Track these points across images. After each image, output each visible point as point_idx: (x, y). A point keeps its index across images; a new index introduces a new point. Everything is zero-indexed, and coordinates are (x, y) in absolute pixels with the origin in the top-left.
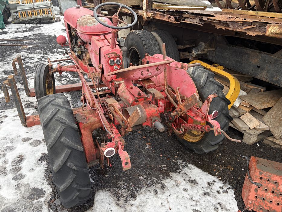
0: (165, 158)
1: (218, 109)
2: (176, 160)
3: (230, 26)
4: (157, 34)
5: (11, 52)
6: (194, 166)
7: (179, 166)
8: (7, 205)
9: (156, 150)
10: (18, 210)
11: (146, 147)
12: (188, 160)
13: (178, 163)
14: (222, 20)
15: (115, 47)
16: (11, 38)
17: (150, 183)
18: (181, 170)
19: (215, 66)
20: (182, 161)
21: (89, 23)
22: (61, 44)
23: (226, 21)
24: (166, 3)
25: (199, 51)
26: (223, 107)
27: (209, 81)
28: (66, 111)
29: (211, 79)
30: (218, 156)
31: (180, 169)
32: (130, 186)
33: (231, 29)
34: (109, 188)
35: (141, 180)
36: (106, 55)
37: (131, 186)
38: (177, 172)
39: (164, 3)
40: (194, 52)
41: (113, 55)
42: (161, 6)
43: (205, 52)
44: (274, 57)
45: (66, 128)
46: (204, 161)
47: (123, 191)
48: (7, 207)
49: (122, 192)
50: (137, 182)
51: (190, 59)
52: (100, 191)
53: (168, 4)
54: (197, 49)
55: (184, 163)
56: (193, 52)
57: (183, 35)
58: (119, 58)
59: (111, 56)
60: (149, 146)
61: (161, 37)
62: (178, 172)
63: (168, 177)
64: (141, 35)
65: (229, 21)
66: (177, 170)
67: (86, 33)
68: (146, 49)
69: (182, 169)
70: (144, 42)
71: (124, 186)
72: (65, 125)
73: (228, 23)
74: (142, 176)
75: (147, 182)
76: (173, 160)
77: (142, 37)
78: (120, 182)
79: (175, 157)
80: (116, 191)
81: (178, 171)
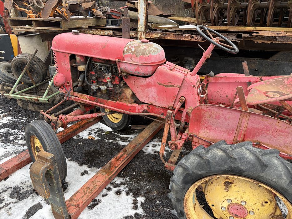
25: (192, 66)
33: (280, 42)
44: (270, 61)
54: (190, 64)
67: (150, 64)
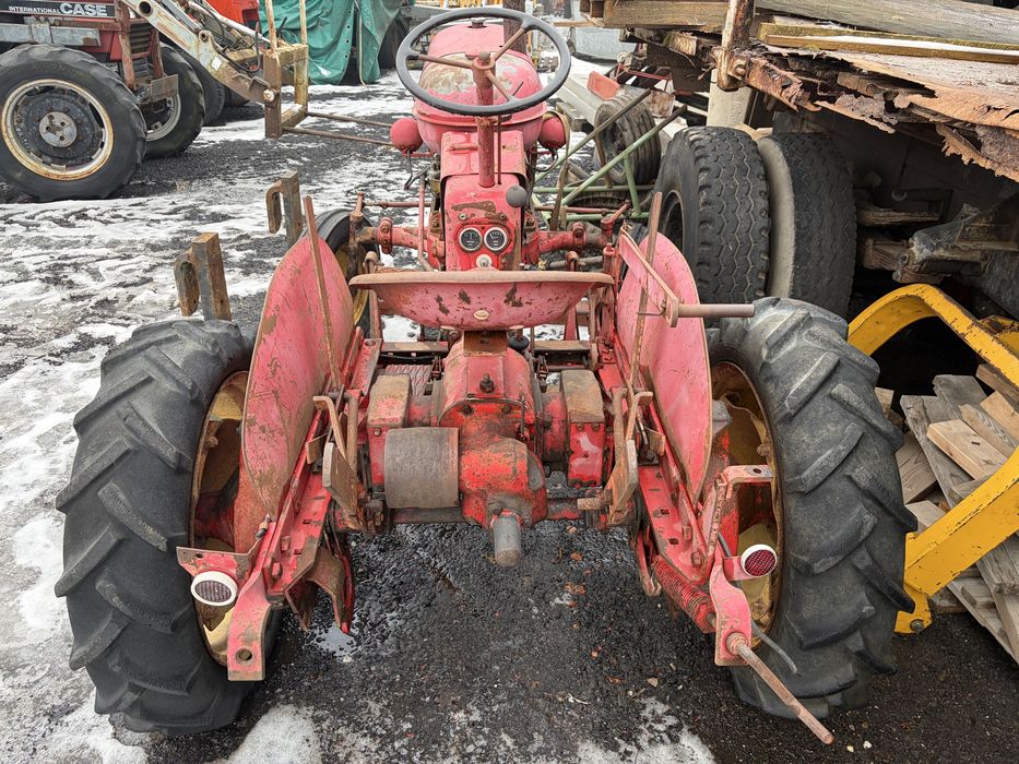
0: (605, 669)
1: (832, 538)
2: (647, 694)
3: (987, 149)
4: (782, 149)
5: (345, 159)
6: (708, 753)
7: (642, 727)
8: (13, 645)
9: (589, 625)
10: (28, 673)
11: (557, 601)
12: (695, 715)
13: (646, 713)
14: (956, 117)
15: (499, 183)
16: (375, 112)
17: (479, 750)
18: (639, 748)
19: (995, 329)
20: (667, 708)
21: (440, 83)
22: (401, 149)
23: (973, 125)
24: (836, 22)
25: (939, 245)
26: (858, 533)
27: (831, 396)
28: (173, 389)
29: (839, 389)
30: (850, 749)
31: (635, 740)
32: (396, 733)
34: (323, 708)
35: (451, 722)
36: (453, 208)
37: (403, 735)
38: (615, 747)
39: (822, 21)
40: (919, 249)
41: (481, 214)
42: (798, 32)
43: (977, 256)
45: (136, 452)
46: (769, 745)
47: (363, 742)
48: (10, 649)
49: (353, 745)
50: (435, 728)
51: (897, 276)
52: (290, 708)
53: (844, 25)
54: (936, 235)
55: (671, 721)
56: (913, 245)
57: (904, 166)
58: (504, 226)
59: (473, 215)
60: (576, 598)
61: (789, 166)
62: (622, 750)
63: (566, 756)
64: (703, 147)
65: (986, 126)
66: (621, 742)
67: (428, 116)
68: (705, 203)
69: (644, 744)
70: (703, 178)
71: (375, 724)
72: (137, 440)
73: (980, 132)
74: (467, 712)
75: (472, 742)
76: (631, 693)
77: (705, 156)
78: (377, 701)
79: (650, 680)
80: (340, 731)
81: (624, 746)
